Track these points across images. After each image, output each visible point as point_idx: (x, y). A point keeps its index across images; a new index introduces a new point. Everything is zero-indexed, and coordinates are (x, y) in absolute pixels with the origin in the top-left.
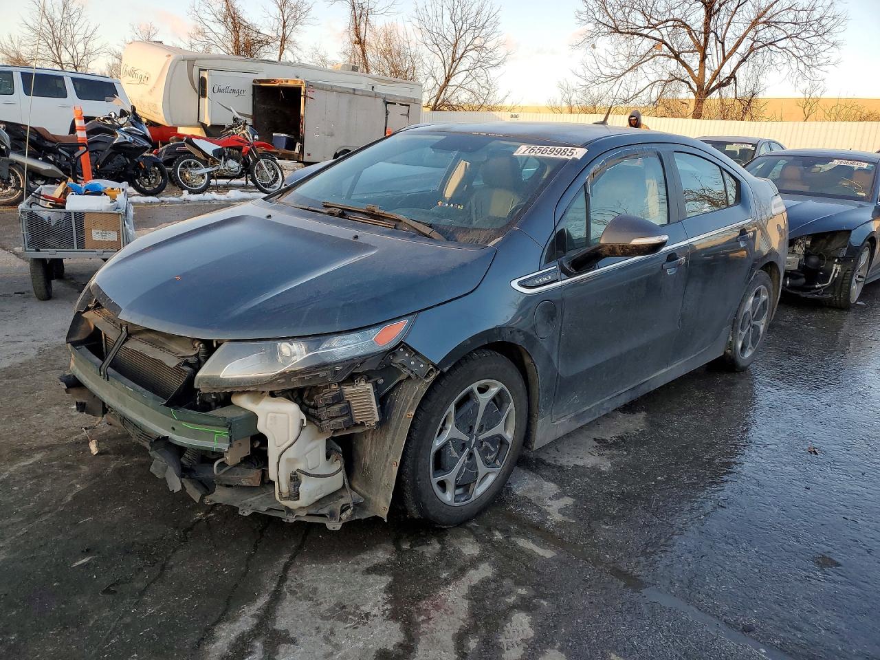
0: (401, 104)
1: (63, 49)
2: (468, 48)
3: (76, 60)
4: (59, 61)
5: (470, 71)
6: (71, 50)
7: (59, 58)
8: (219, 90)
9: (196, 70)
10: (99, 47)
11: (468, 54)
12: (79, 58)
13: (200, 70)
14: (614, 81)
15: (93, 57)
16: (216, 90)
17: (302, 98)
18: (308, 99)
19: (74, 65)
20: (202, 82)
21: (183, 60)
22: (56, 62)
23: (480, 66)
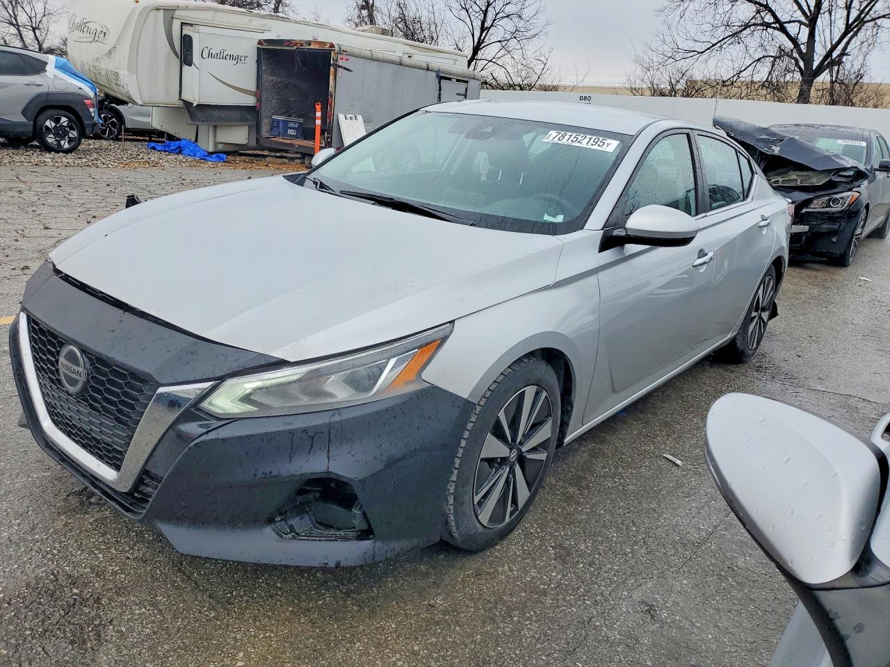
0: (458, 80)
1: (19, 8)
2: (499, 16)
3: (34, 20)
4: (15, 22)
5: (504, 44)
6: (28, 9)
7: (16, 19)
8: (210, 55)
9: (176, 26)
10: (60, 7)
11: (500, 23)
12: (38, 20)
13: (182, 24)
14: (696, 57)
15: (53, 19)
16: (205, 55)
17: (332, 69)
18: (340, 70)
19: (32, 27)
20: (187, 42)
21: (158, 9)
22: (11, 24)
23: (515, 37)
